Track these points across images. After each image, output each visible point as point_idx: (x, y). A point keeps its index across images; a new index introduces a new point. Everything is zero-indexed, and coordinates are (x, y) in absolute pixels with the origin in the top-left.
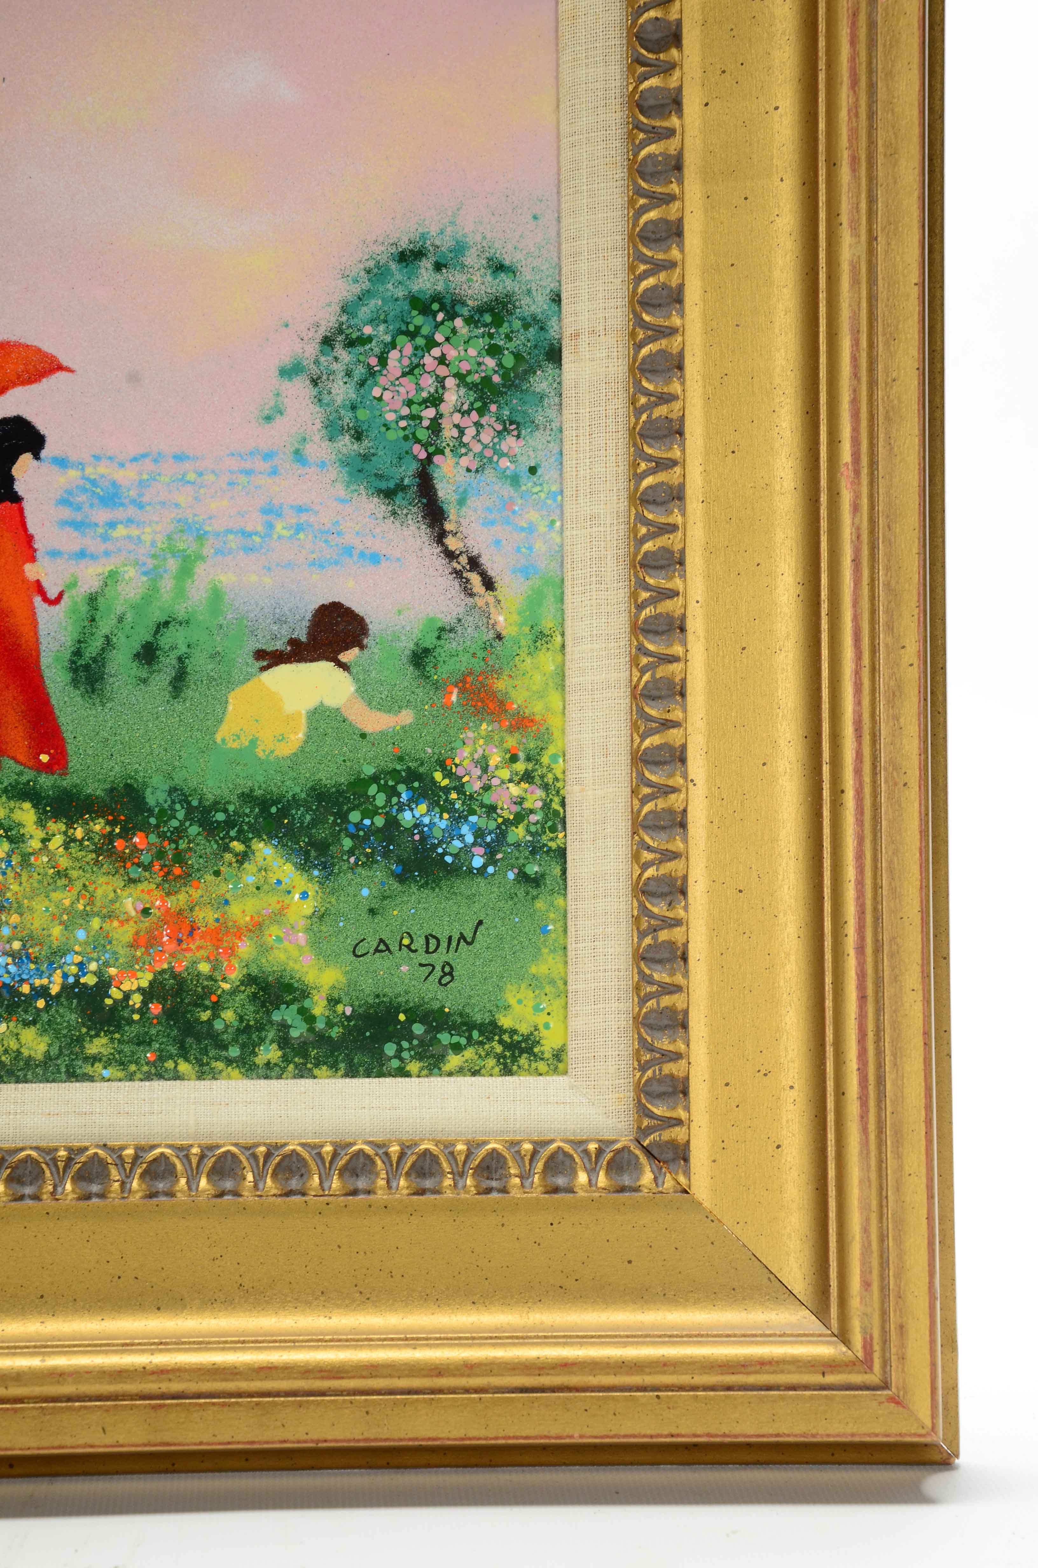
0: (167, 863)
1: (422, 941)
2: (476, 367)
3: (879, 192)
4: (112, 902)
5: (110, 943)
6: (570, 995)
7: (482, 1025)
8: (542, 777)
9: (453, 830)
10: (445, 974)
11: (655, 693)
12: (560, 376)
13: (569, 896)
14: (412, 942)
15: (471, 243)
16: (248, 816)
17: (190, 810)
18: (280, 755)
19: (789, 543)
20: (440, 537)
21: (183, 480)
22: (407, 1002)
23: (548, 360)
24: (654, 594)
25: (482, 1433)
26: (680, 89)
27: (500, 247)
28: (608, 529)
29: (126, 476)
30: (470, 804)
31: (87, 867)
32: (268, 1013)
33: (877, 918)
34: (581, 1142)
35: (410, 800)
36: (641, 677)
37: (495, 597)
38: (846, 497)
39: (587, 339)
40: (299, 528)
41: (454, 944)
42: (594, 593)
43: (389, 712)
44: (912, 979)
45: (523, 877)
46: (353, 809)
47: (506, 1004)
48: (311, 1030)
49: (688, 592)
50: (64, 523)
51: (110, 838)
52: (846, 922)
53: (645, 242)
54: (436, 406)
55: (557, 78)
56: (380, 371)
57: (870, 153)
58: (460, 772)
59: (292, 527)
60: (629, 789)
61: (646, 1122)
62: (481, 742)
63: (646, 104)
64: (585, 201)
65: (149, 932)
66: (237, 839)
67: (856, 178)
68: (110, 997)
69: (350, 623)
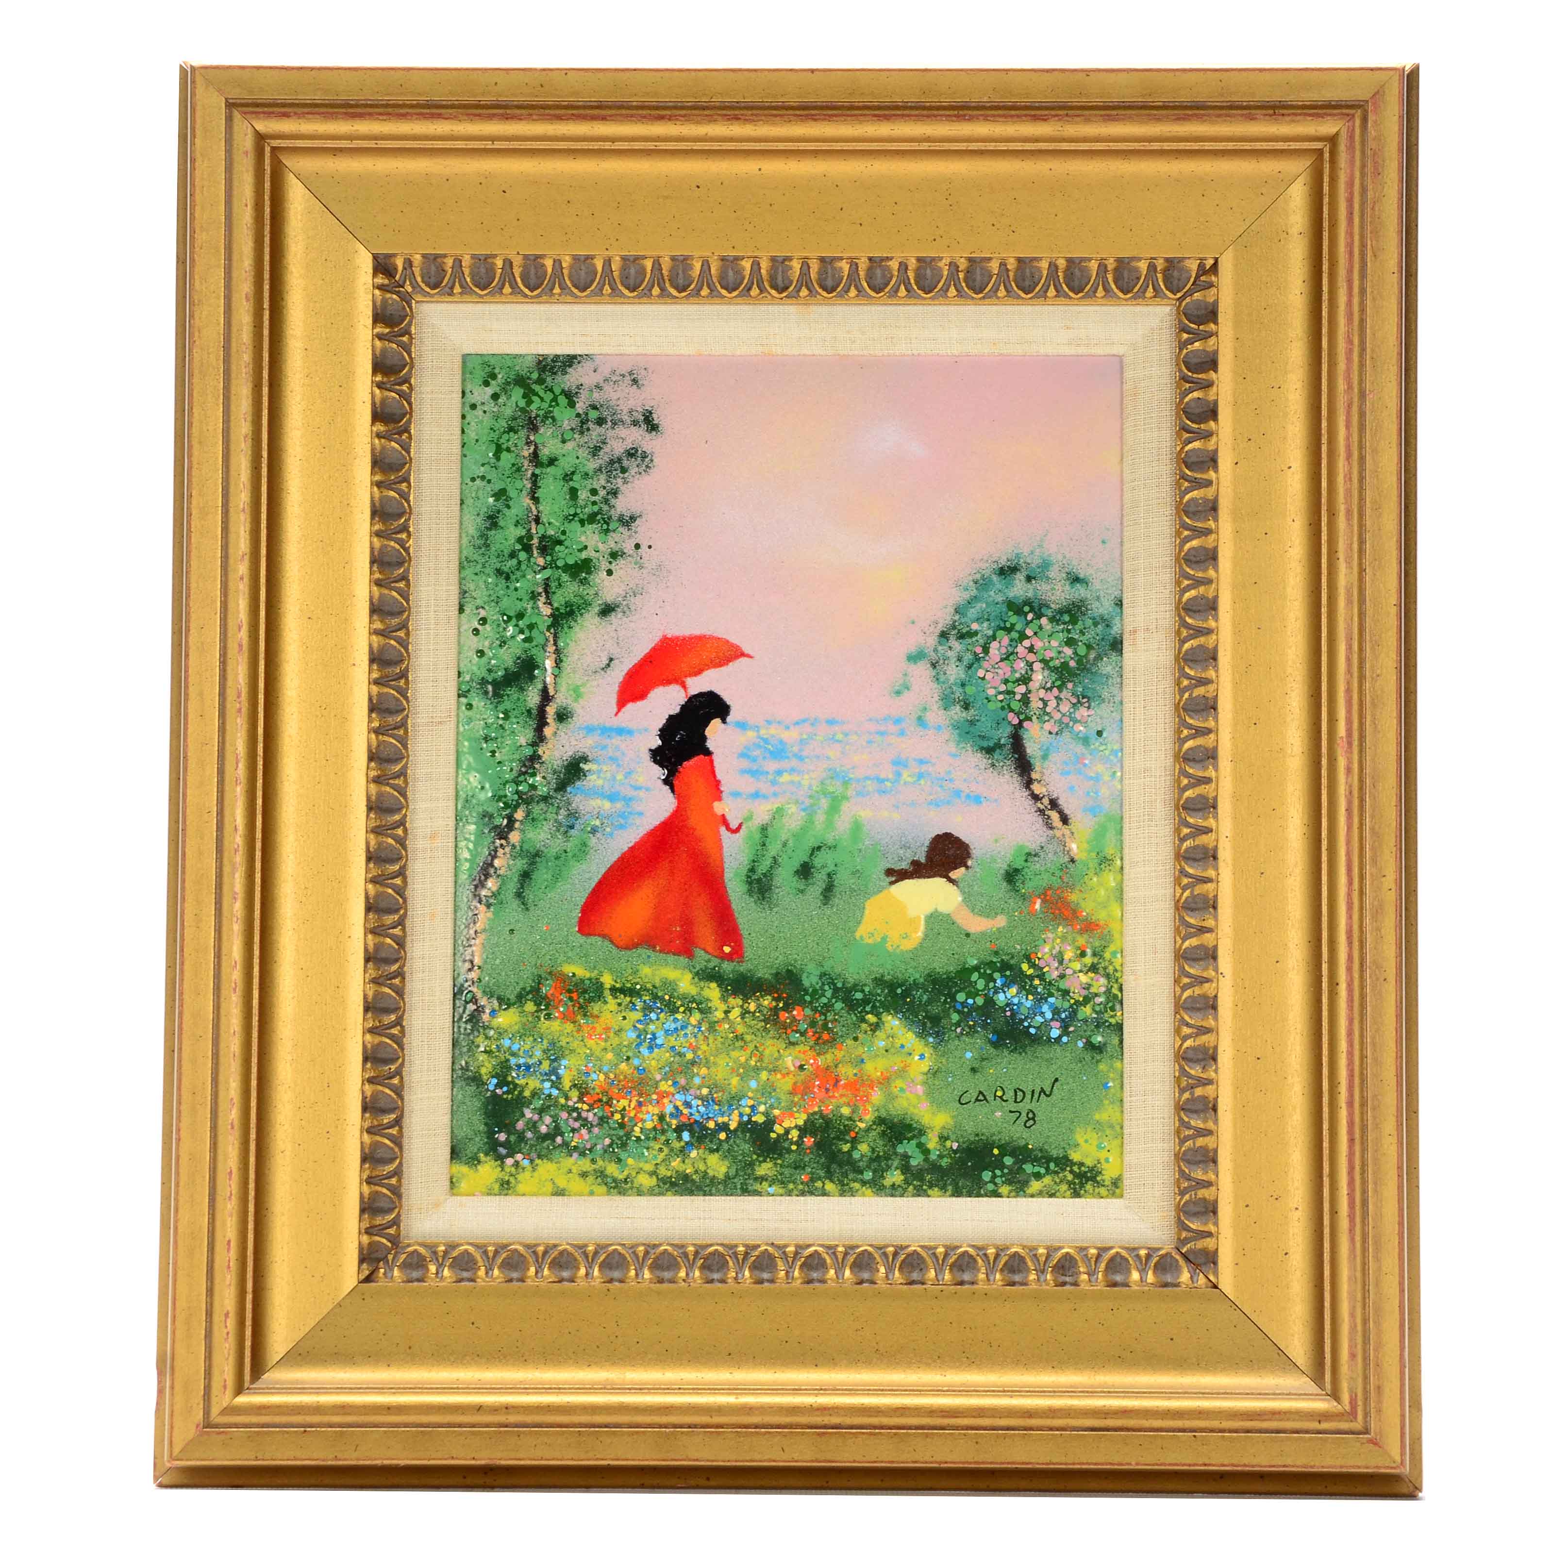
0: (818, 1030)
1: (1012, 1093)
2: (1057, 655)
3: (1367, 537)
4: (777, 1059)
5: (775, 1091)
6: (1125, 1136)
7: (1057, 1158)
8: (1105, 968)
9: (1036, 1009)
10: (1029, 1119)
11: (1193, 906)
12: (1121, 661)
13: (1125, 1061)
14: (1004, 1094)
15: (1055, 561)
16: (879, 995)
17: (836, 990)
18: (904, 949)
19: (1297, 793)
20: (1028, 784)
21: (833, 739)
22: (999, 1140)
23: (1112, 650)
24: (1193, 830)
25: (1063, 1459)
26: (1216, 451)
27: (1077, 564)
28: (1158, 779)
29: (791, 736)
30: (1049, 989)
31: (758, 1033)
32: (894, 1146)
33: (1363, 1081)
34: (1134, 1249)
35: (1004, 985)
36: (1182, 894)
37: (1070, 830)
38: (1342, 763)
39: (1142, 635)
40: (920, 776)
41: (1036, 1096)
42: (1146, 828)
43: (988, 917)
44: (1389, 1126)
45: (1090, 1046)
46: (960, 991)
47: (1076, 1143)
48: (926, 1160)
49: (1220, 829)
50: (744, 772)
51: (775, 1011)
52: (1339, 1083)
53: (1189, 564)
54: (1026, 684)
55: (1121, 438)
56: (984, 658)
57: (1360, 507)
58: (1042, 964)
60: (1173, 979)
61: (1184, 1234)
62: (1058, 941)
63: (1190, 460)
65: (804, 1082)
66: (871, 1013)
67: (1350, 525)
68: (774, 1132)
69: (959, 848)
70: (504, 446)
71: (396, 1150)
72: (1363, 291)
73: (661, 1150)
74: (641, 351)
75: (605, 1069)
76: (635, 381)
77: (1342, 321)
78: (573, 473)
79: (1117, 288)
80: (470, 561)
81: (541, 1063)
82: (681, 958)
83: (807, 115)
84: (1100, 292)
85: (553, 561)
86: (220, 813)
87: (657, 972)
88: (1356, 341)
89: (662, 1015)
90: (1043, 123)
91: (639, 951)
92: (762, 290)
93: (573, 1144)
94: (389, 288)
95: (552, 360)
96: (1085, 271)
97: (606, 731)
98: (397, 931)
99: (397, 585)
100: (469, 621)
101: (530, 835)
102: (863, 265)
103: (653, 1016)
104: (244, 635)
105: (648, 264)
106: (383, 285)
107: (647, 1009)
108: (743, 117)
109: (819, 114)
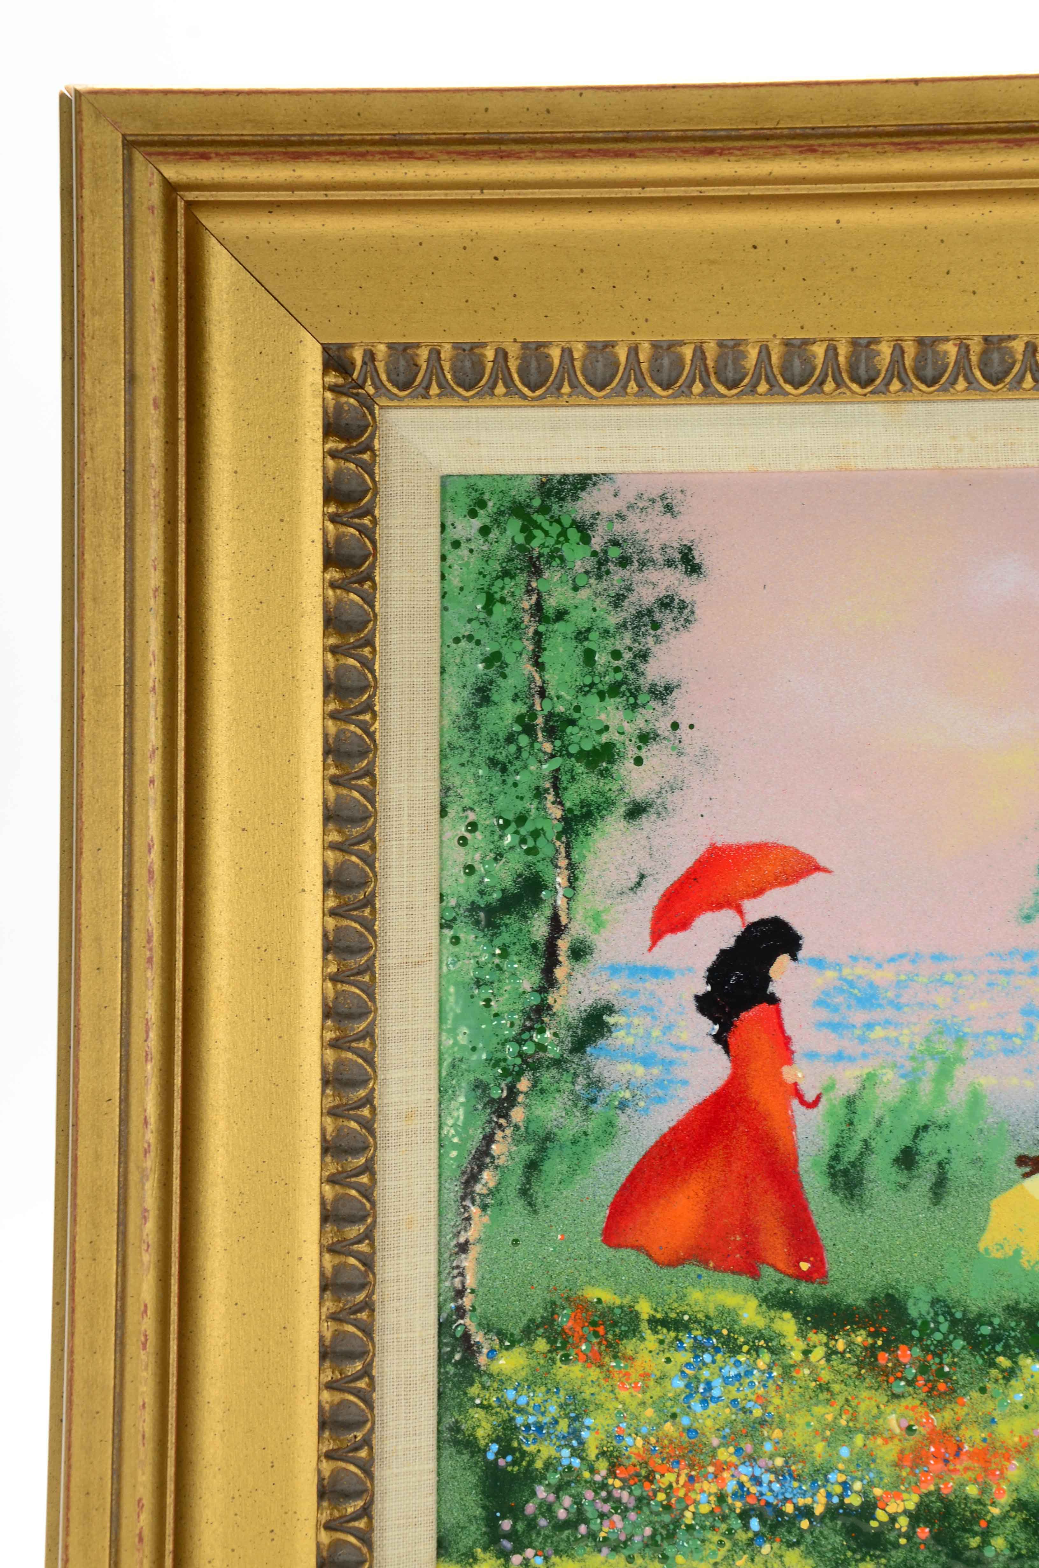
0: (931, 1378)
4: (876, 1418)
5: (874, 1461)
16: (1013, 1330)
17: (954, 1322)
29: (884, 976)
31: (849, 1381)
50: (821, 1025)
51: (872, 1351)
65: (913, 1450)
66: (1003, 1354)
68: (875, 1519)
70: (497, 596)
71: (365, 1550)
73: (721, 1544)
74: (677, 467)
75: (644, 1430)
76: (669, 508)
78: (589, 630)
80: (454, 748)
81: (557, 1422)
82: (744, 1278)
85: (565, 747)
86: (125, 1100)
87: (711, 1298)
89: (719, 1357)
91: (687, 1268)
92: (839, 384)
93: (602, 1534)
94: (345, 390)
95: (559, 482)
97: (636, 971)
98: (363, 1247)
99: (359, 782)
100: (454, 827)
101: (538, 1111)
102: (976, 348)
103: (707, 1358)
104: (155, 858)
105: (688, 352)
106: (336, 385)
107: (698, 1348)
108: (821, 149)
109: (925, 142)
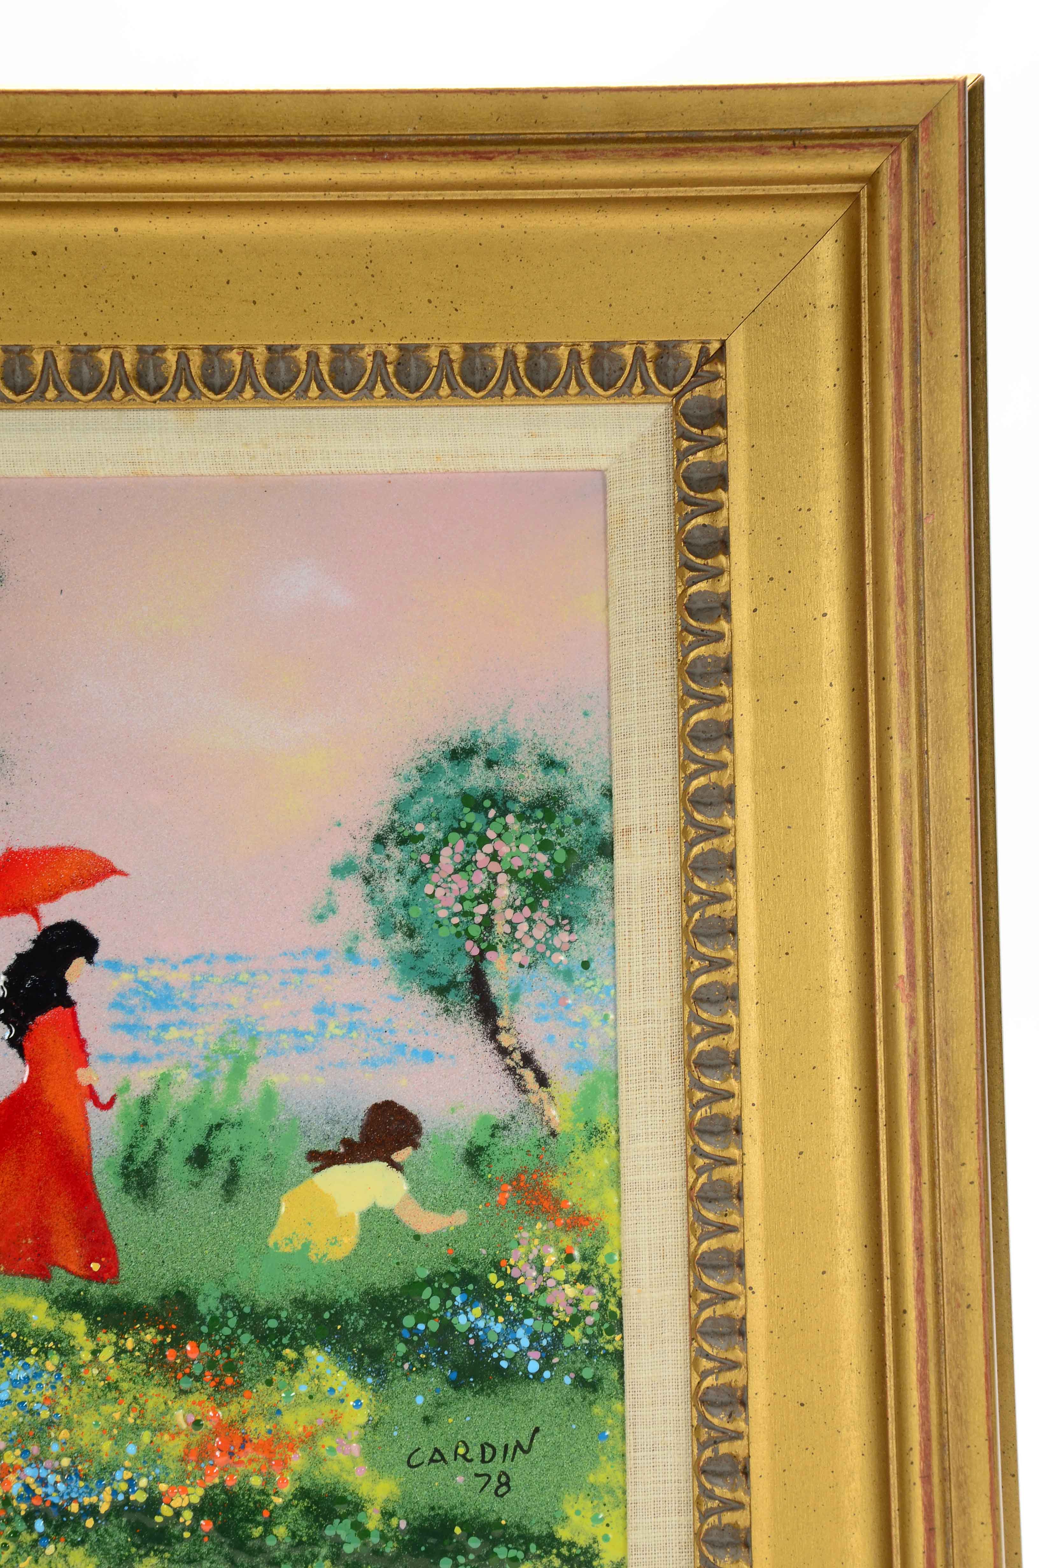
0: (219, 1372)
1: (478, 1450)
2: (528, 862)
3: (929, 708)
4: (163, 1414)
5: (161, 1457)
6: (629, 1506)
7: (539, 1537)
8: (598, 1277)
9: (508, 1334)
10: (501, 1485)
11: (711, 1194)
12: (612, 870)
13: (627, 1402)
14: (467, 1451)
15: (522, 740)
16: (300, 1322)
17: (242, 1317)
18: (333, 1259)
19: (845, 1048)
20: (493, 1033)
21: (235, 981)
22: (463, 1514)
23: (600, 854)
24: (710, 1094)
26: (728, 594)
27: (551, 743)
28: (662, 1025)
29: (179, 978)
30: (525, 1307)
31: (138, 1379)
32: (322, 1527)
33: (943, 1446)
35: (465, 1304)
36: (697, 1179)
37: (549, 1093)
38: (902, 1012)
39: (638, 835)
40: (352, 1027)
41: (510, 1452)
42: (648, 1090)
43: (443, 1212)
44: (980, 1511)
45: (580, 1382)
46: (407, 1314)
47: (564, 1515)
48: (365, 1544)
49: (743, 1094)
50: (117, 1027)
51: (160, 1347)
52: (911, 1449)
53: (697, 742)
54: (488, 902)
55: (606, 578)
56: (432, 869)
57: (919, 669)
58: (515, 1273)
59: (344, 1026)
60: (687, 1292)
62: (536, 1242)
63: (695, 607)
64: (635, 699)
65: (200, 1444)
66: (289, 1346)
67: (905, 693)
68: (160, 1514)
69: (403, 1122)
72: (916, 381)
73: (5, 1546)
77: (889, 421)
79: (595, 381)
82: (34, 1281)
83: (170, 155)
84: (573, 388)
87: (2, 1301)
88: (908, 448)
89: (7, 1360)
90: (489, 163)
92: (127, 391)
96: (552, 360)
102: (260, 356)
108: (83, 158)
109: (187, 154)
